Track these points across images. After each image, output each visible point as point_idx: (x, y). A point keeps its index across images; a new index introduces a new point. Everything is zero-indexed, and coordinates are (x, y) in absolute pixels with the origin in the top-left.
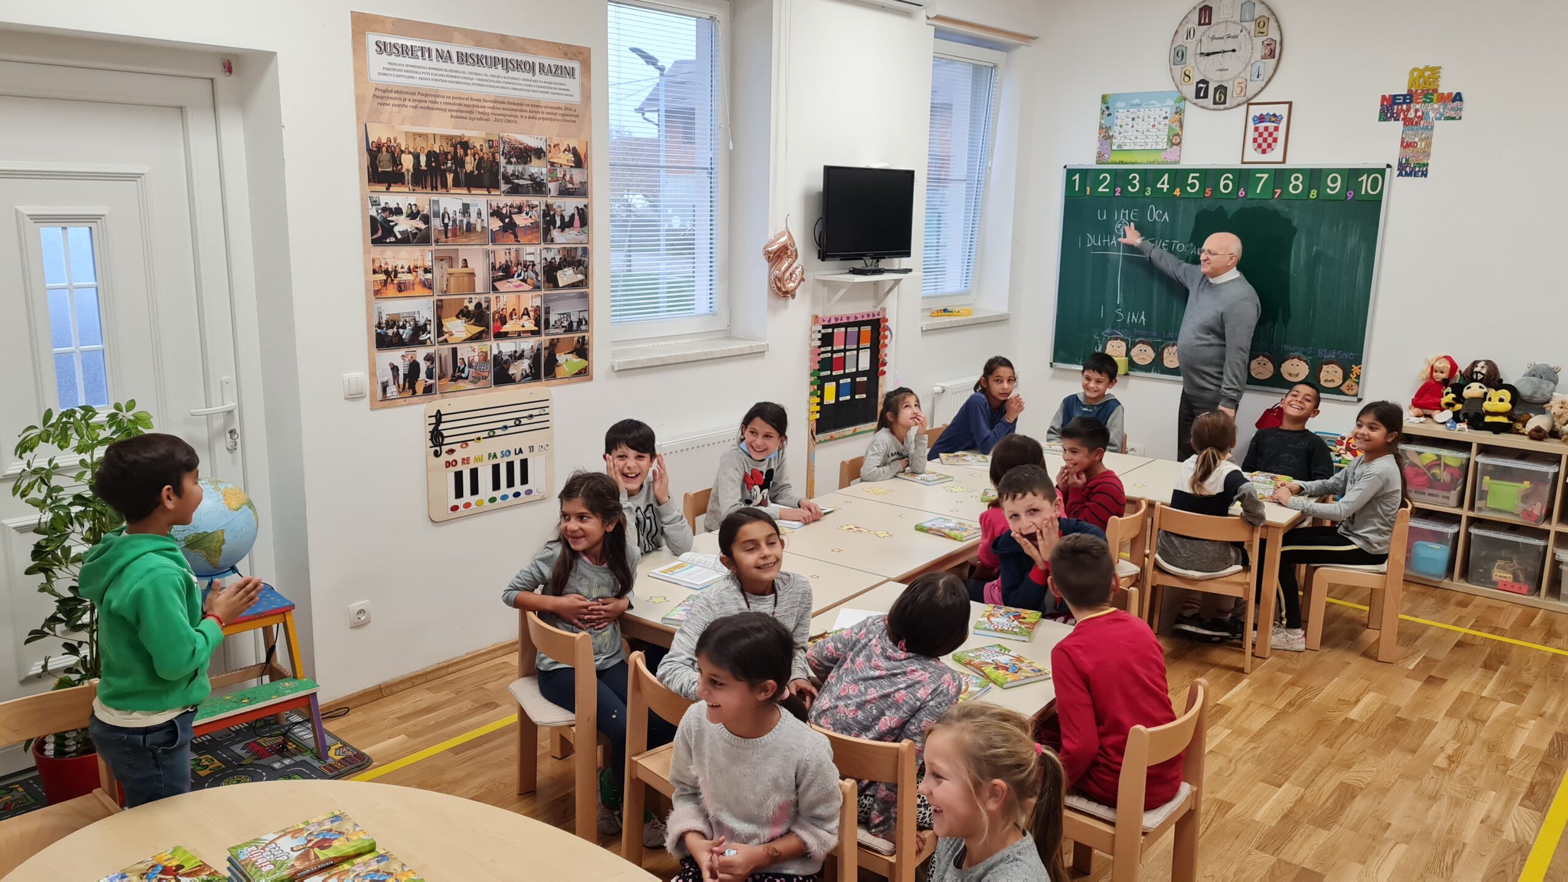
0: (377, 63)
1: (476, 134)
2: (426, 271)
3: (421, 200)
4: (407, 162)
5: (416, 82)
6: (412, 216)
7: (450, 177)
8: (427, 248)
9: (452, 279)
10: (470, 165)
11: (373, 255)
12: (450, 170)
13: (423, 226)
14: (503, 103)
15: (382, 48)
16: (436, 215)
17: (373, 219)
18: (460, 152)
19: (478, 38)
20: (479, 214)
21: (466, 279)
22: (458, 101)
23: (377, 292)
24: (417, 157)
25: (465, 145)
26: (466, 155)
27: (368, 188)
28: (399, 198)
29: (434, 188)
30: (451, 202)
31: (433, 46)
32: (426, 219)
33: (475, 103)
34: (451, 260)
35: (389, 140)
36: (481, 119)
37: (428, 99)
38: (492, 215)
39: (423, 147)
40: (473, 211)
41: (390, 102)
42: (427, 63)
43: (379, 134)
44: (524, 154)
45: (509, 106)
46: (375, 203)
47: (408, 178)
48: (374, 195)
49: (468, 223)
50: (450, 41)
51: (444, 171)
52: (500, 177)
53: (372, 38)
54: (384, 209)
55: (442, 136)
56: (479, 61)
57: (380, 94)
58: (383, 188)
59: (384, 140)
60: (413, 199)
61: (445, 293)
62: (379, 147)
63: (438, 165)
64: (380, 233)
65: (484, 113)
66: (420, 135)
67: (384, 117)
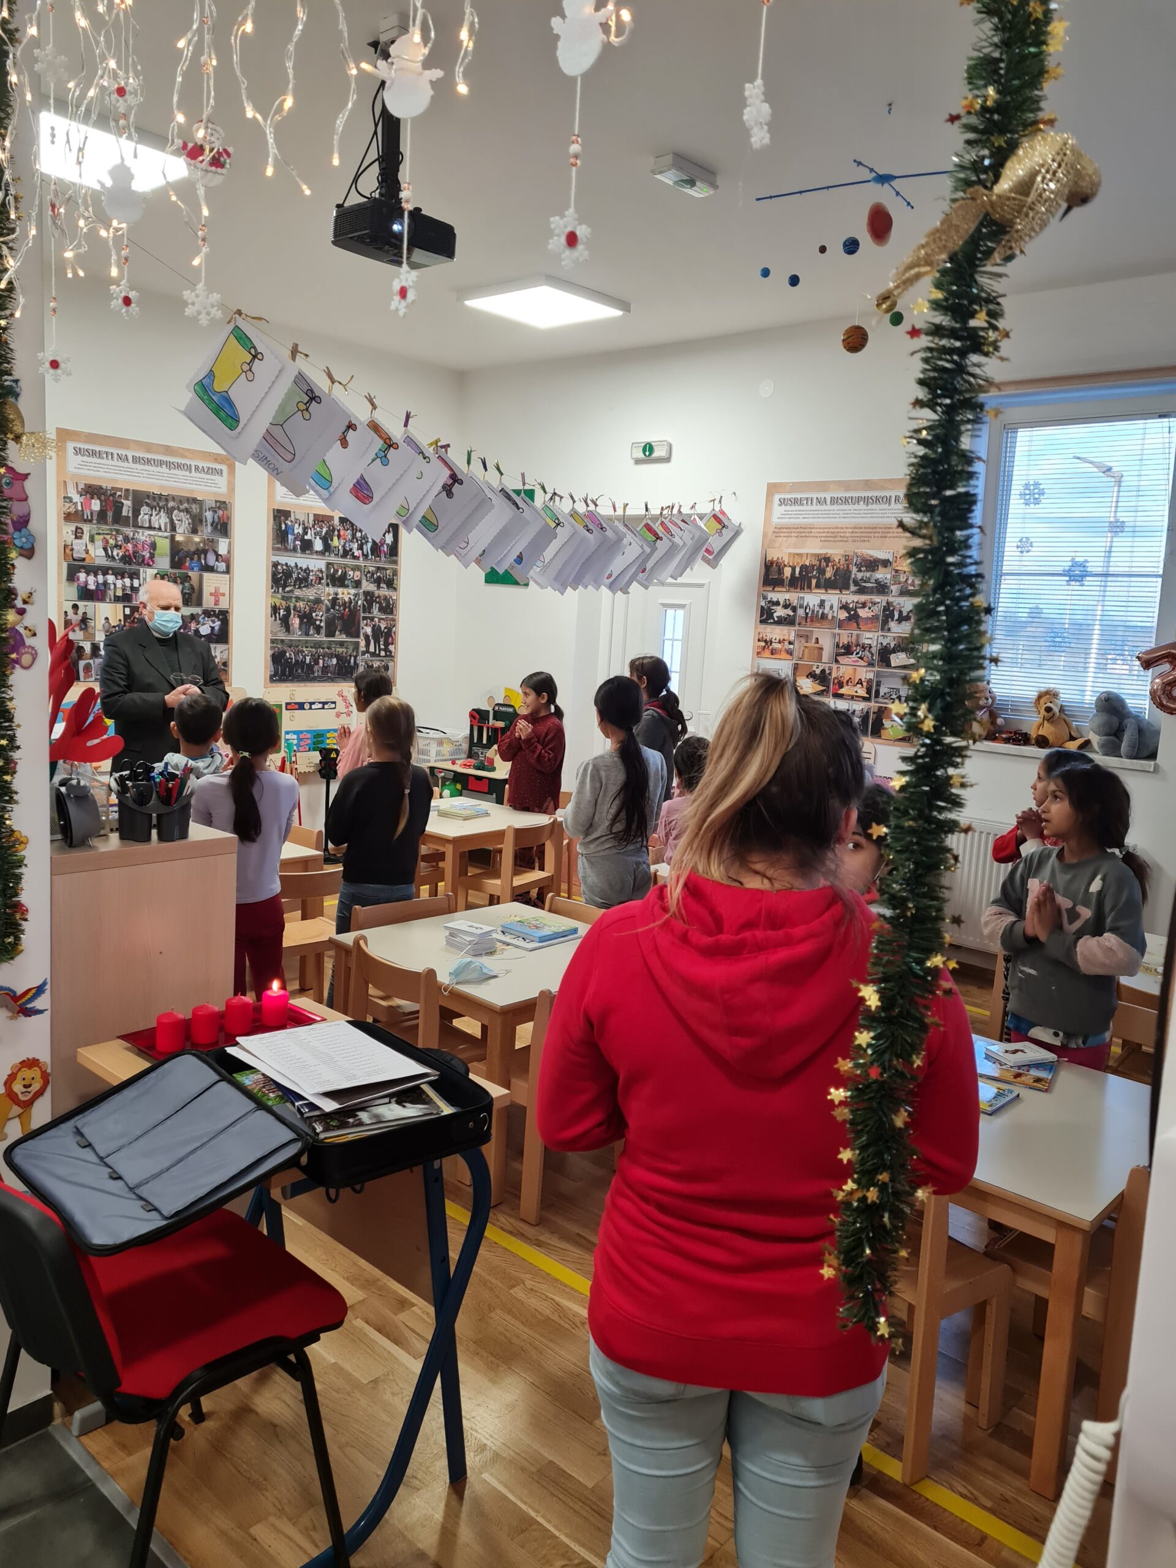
0: (778, 511)
1: (836, 552)
2: (790, 643)
3: (793, 596)
4: (787, 572)
5: (801, 521)
6: (786, 606)
7: (814, 582)
8: (792, 628)
9: (806, 650)
10: (829, 573)
11: (759, 630)
12: (814, 577)
13: (791, 613)
14: (861, 528)
15: (782, 502)
16: (802, 606)
17: (762, 607)
18: (824, 564)
19: (847, 485)
20: (832, 607)
21: (816, 651)
22: (826, 530)
23: (758, 653)
24: (794, 569)
25: (827, 560)
26: (827, 566)
27: (762, 589)
28: (779, 595)
29: (802, 588)
30: (812, 599)
31: (814, 496)
32: (794, 609)
33: (839, 530)
34: (807, 637)
35: (778, 558)
36: (842, 541)
37: (806, 530)
38: (841, 608)
39: (798, 563)
40: (827, 606)
41: (782, 535)
42: (809, 507)
43: (773, 555)
44: (872, 564)
45: (864, 530)
46: (765, 598)
47: (787, 582)
48: (765, 593)
49: (823, 614)
50: (826, 490)
51: (811, 577)
52: (851, 582)
53: (777, 497)
54: (769, 602)
55: (812, 555)
56: (846, 501)
57: (776, 530)
58: (771, 589)
59: (775, 559)
60: (787, 596)
61: (800, 659)
62: (772, 563)
63: (807, 573)
64: (765, 617)
65: (844, 537)
66: (797, 554)
67: (777, 545)
